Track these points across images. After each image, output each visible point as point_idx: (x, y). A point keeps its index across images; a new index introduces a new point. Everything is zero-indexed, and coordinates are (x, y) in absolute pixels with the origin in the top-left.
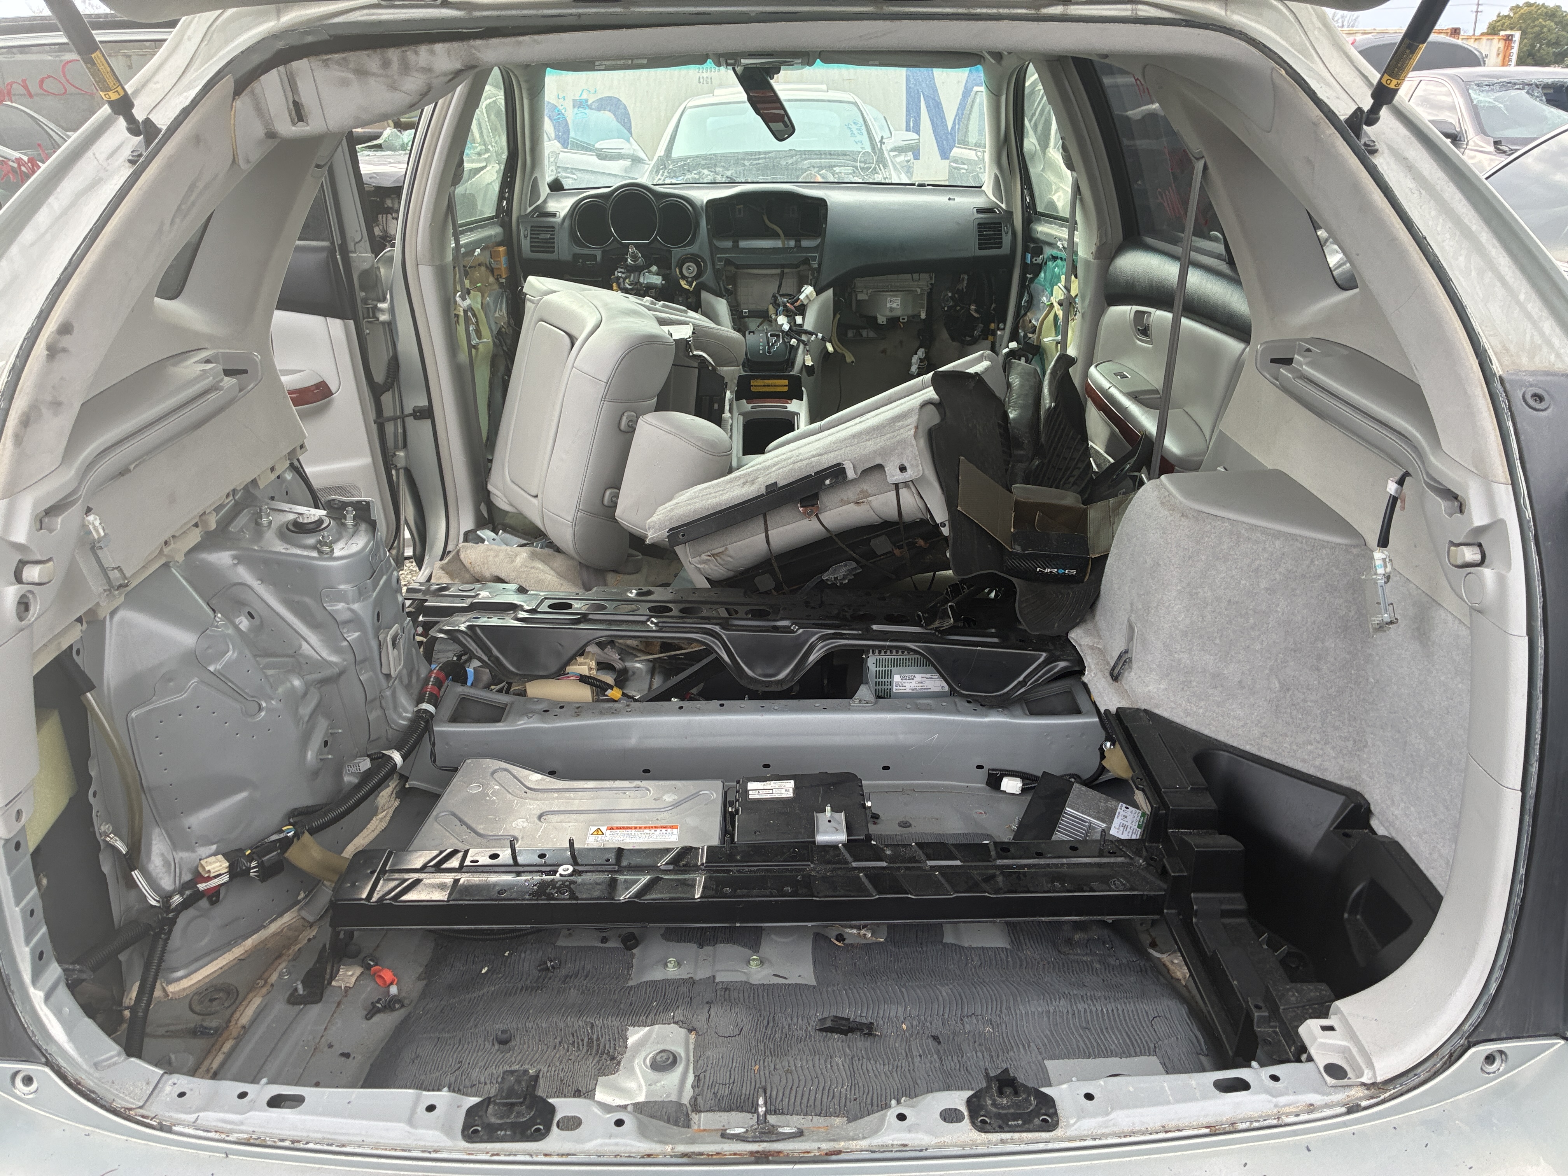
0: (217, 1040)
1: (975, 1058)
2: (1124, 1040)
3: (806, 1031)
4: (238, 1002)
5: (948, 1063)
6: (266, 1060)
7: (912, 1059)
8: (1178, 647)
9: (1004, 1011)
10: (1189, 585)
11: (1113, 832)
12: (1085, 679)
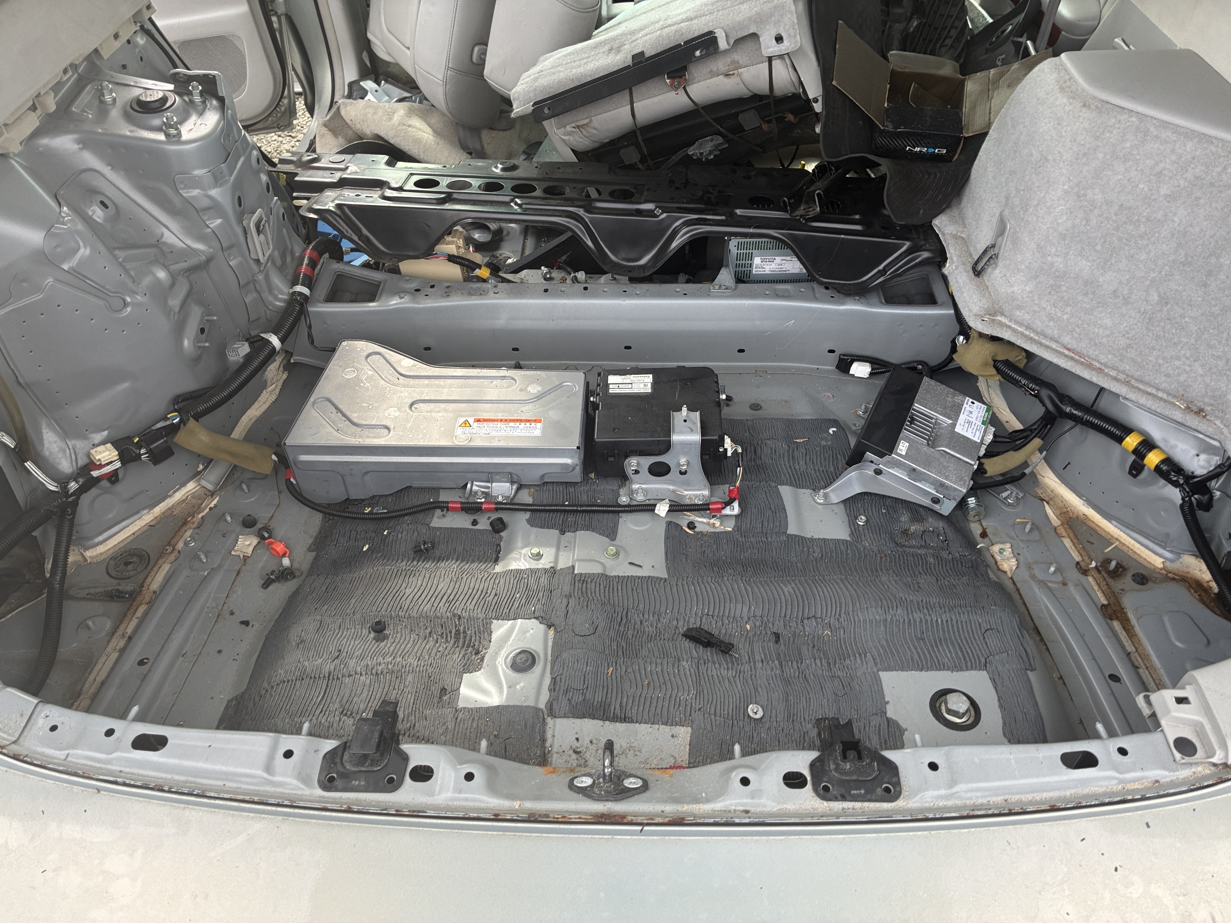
0: (132, 604)
1: (814, 666)
2: (956, 653)
3: (656, 628)
4: (149, 568)
5: (788, 670)
6: (173, 629)
7: (754, 664)
8: (1053, 250)
9: (843, 615)
10: (1078, 185)
11: (958, 429)
12: (946, 271)
